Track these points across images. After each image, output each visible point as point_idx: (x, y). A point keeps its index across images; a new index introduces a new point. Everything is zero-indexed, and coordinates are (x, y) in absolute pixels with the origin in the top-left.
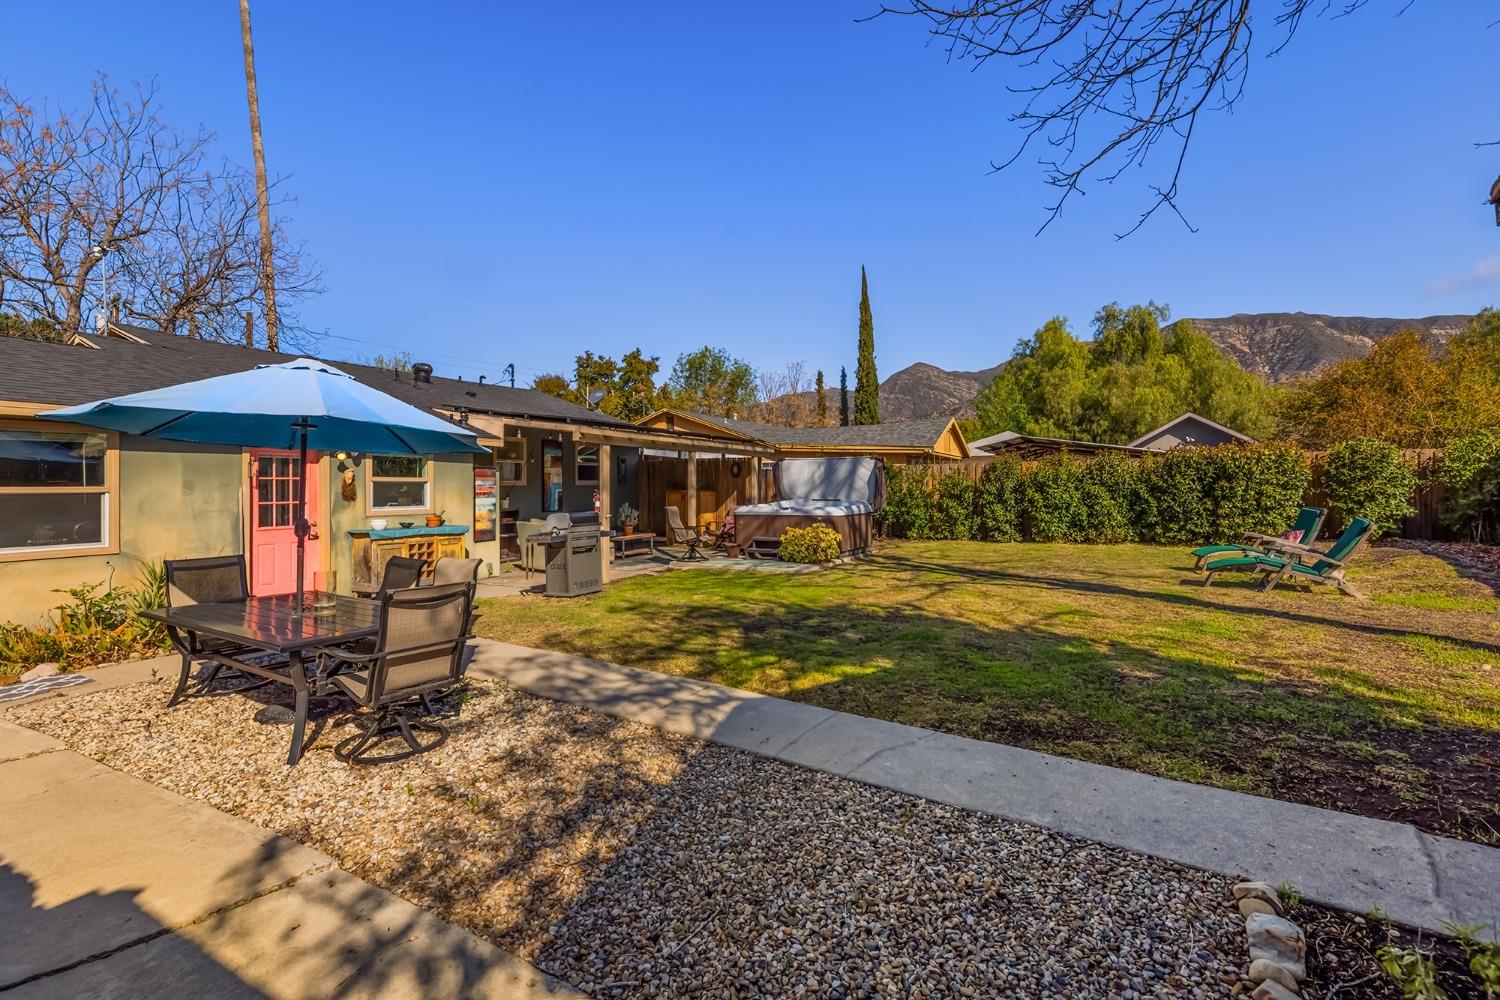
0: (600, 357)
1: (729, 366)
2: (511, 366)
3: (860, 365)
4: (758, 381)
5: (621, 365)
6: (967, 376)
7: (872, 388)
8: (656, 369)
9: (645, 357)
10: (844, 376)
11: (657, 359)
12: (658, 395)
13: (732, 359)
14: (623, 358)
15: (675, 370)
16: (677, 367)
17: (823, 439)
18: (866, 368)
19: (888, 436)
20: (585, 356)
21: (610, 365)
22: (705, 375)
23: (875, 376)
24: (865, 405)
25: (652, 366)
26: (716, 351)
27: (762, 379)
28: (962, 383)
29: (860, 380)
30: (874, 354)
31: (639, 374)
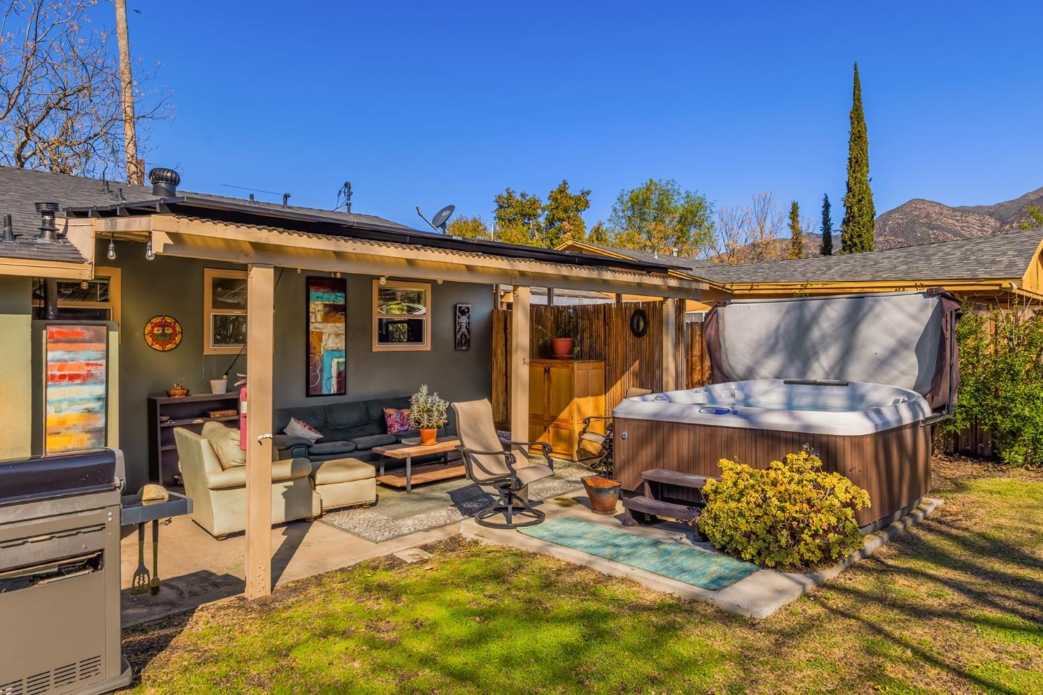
0: (523, 195)
1: (679, 203)
2: (347, 185)
3: (850, 190)
4: (715, 218)
5: (545, 202)
6: (978, 210)
7: (866, 219)
8: (587, 205)
9: (573, 191)
10: (827, 206)
11: (588, 193)
12: (591, 237)
13: (682, 191)
14: (548, 194)
15: (615, 210)
16: (617, 207)
17: (804, 274)
18: (858, 195)
19: (921, 264)
20: (505, 195)
21: (534, 202)
22: (651, 212)
23: (871, 202)
24: (856, 240)
25: (581, 202)
26: (663, 183)
27: (721, 213)
28: (972, 219)
29: (849, 208)
30: (869, 176)
31: (566, 211)
